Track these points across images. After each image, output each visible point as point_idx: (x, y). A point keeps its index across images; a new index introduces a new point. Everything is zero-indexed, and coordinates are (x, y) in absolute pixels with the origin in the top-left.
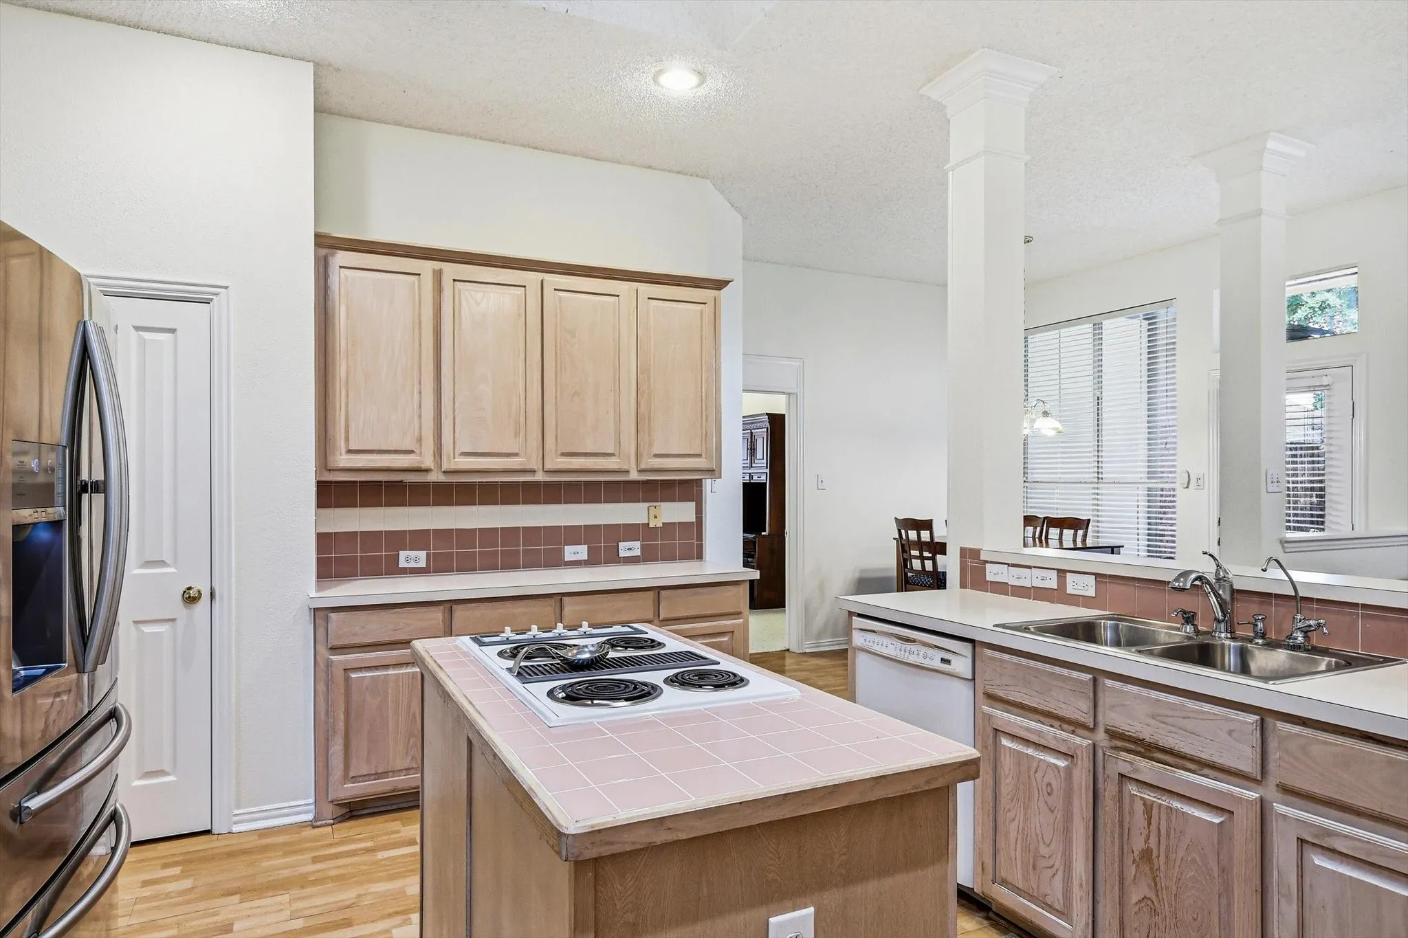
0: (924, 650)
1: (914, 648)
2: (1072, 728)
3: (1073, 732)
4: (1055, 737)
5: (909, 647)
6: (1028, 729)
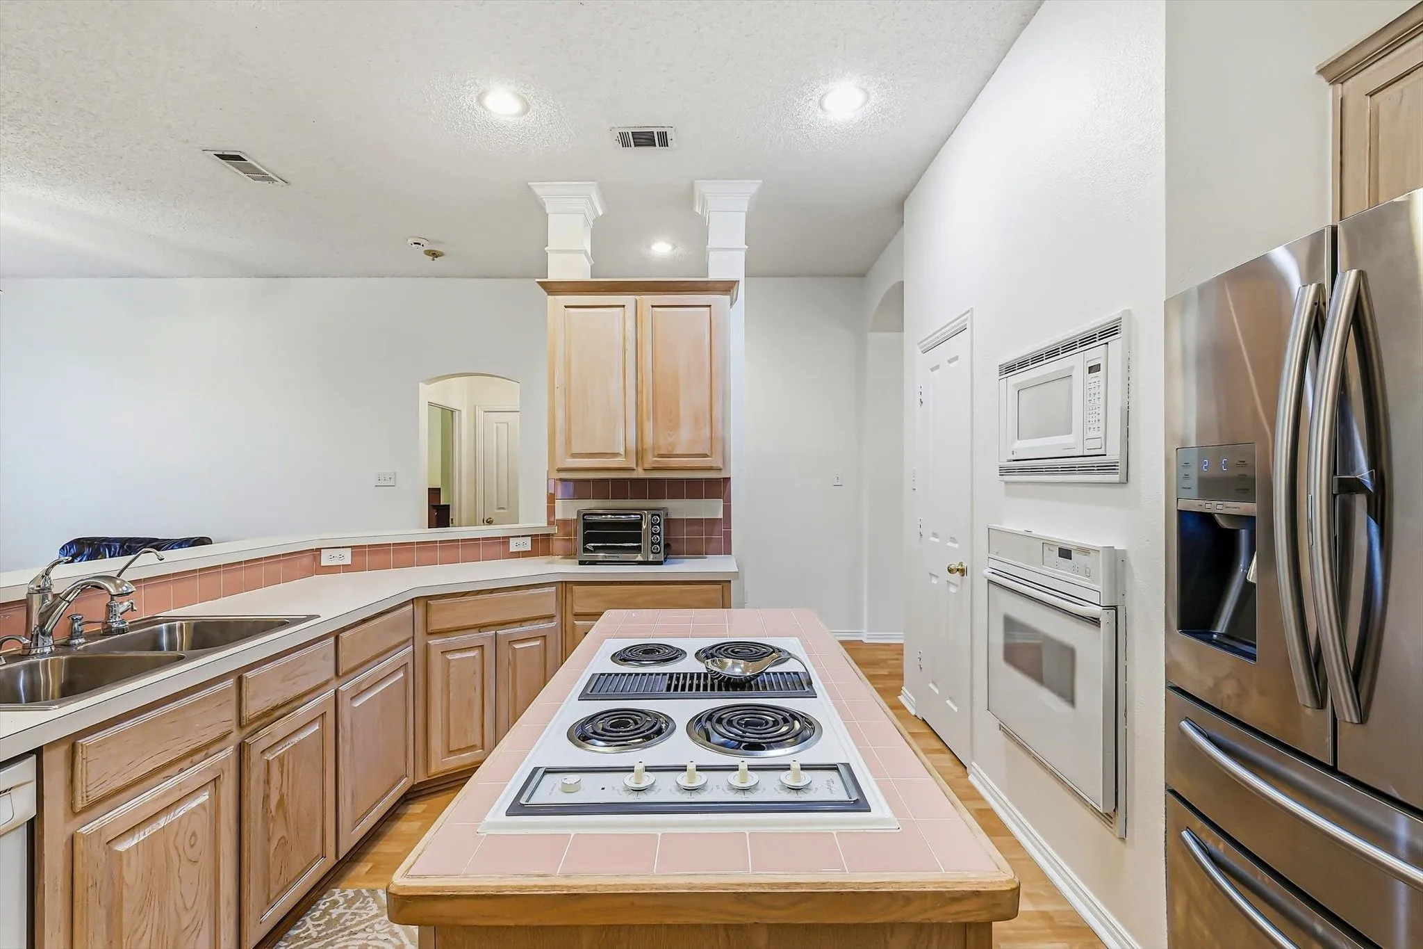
2: (204, 753)
3: (208, 756)
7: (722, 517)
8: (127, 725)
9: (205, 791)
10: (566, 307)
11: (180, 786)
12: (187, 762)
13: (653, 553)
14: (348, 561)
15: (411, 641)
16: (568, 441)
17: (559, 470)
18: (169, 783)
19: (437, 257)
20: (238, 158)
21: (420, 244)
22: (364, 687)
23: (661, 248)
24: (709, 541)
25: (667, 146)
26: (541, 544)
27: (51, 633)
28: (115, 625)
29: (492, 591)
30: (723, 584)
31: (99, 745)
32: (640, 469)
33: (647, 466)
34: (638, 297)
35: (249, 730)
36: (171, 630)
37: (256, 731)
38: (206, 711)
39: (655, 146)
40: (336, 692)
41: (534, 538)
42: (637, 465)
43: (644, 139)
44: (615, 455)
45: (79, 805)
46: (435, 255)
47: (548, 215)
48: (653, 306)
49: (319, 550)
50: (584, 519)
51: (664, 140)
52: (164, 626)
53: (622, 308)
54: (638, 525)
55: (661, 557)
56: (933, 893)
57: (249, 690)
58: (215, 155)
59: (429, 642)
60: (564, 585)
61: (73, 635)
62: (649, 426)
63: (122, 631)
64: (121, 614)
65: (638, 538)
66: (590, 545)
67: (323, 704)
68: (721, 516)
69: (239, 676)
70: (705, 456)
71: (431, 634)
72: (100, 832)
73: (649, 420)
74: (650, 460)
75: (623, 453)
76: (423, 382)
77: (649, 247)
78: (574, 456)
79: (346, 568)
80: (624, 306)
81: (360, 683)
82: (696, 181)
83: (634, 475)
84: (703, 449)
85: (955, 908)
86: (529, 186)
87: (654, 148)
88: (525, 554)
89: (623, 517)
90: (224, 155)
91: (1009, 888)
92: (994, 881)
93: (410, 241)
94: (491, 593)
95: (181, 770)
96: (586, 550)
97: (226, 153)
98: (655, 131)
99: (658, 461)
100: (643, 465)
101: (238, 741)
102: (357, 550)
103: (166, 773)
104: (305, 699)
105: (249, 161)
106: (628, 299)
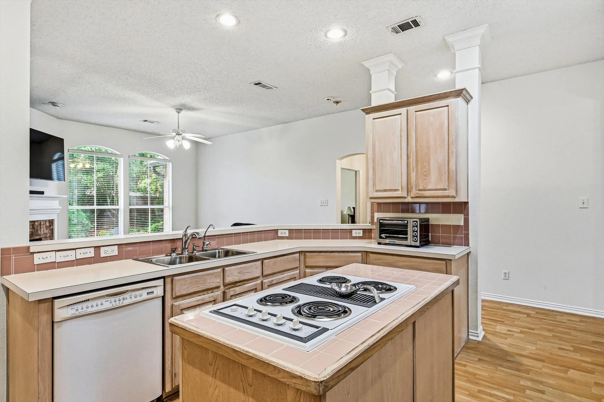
0: (134, 294)
1: (125, 296)
2: (211, 291)
3: (212, 292)
4: (209, 297)
5: (121, 297)
6: (198, 301)
7: (463, 225)
8: (187, 276)
9: (211, 303)
10: (373, 119)
11: (202, 300)
12: (206, 293)
13: (413, 241)
14: (287, 235)
15: (299, 268)
16: (374, 184)
17: (371, 198)
18: (200, 298)
19: (338, 103)
20: (260, 83)
21: (329, 100)
22: (274, 282)
23: (444, 75)
24: (455, 238)
25: (419, 25)
26: (367, 234)
27: (187, 248)
28: (205, 249)
29: (332, 252)
30: (447, 261)
31: (179, 280)
32: (409, 197)
33: (413, 195)
34: (408, 108)
35: (227, 287)
36: (219, 252)
37: (229, 288)
38: (211, 277)
39: (413, 28)
40: (262, 282)
41: (364, 230)
42: (408, 195)
43: (404, 27)
44: (396, 190)
45: (174, 296)
46: (337, 103)
47: (371, 75)
48: (416, 112)
49: (277, 230)
50: (380, 222)
51: (416, 23)
52: (217, 251)
53: (400, 115)
54: (406, 226)
55: (418, 244)
56: (287, 371)
57: (227, 274)
58: (254, 84)
59: (306, 270)
60: (366, 253)
61: (194, 250)
62: (413, 175)
63: (206, 250)
64: (207, 245)
65: (406, 233)
66: (383, 235)
67: (256, 285)
68: (462, 223)
69: (223, 267)
70: (445, 189)
71: (307, 267)
72: (179, 305)
73: (413, 171)
74: (414, 193)
75: (400, 189)
76: (337, 159)
77: (435, 76)
78: (377, 191)
79: (287, 238)
80: (401, 114)
81: (272, 281)
82: (445, 37)
83: (406, 200)
84: (444, 186)
85: (294, 381)
86: (362, 65)
87: (413, 29)
88: (360, 238)
89: (400, 222)
90: (256, 84)
91: (313, 380)
92: (310, 375)
93: (326, 99)
94: (332, 253)
95: (204, 295)
96: (381, 237)
97: (256, 83)
98: (409, 21)
99: (418, 193)
100: (410, 195)
101: (223, 290)
102: (290, 231)
103: (199, 294)
104: (249, 282)
105: (263, 83)
106: (403, 110)
